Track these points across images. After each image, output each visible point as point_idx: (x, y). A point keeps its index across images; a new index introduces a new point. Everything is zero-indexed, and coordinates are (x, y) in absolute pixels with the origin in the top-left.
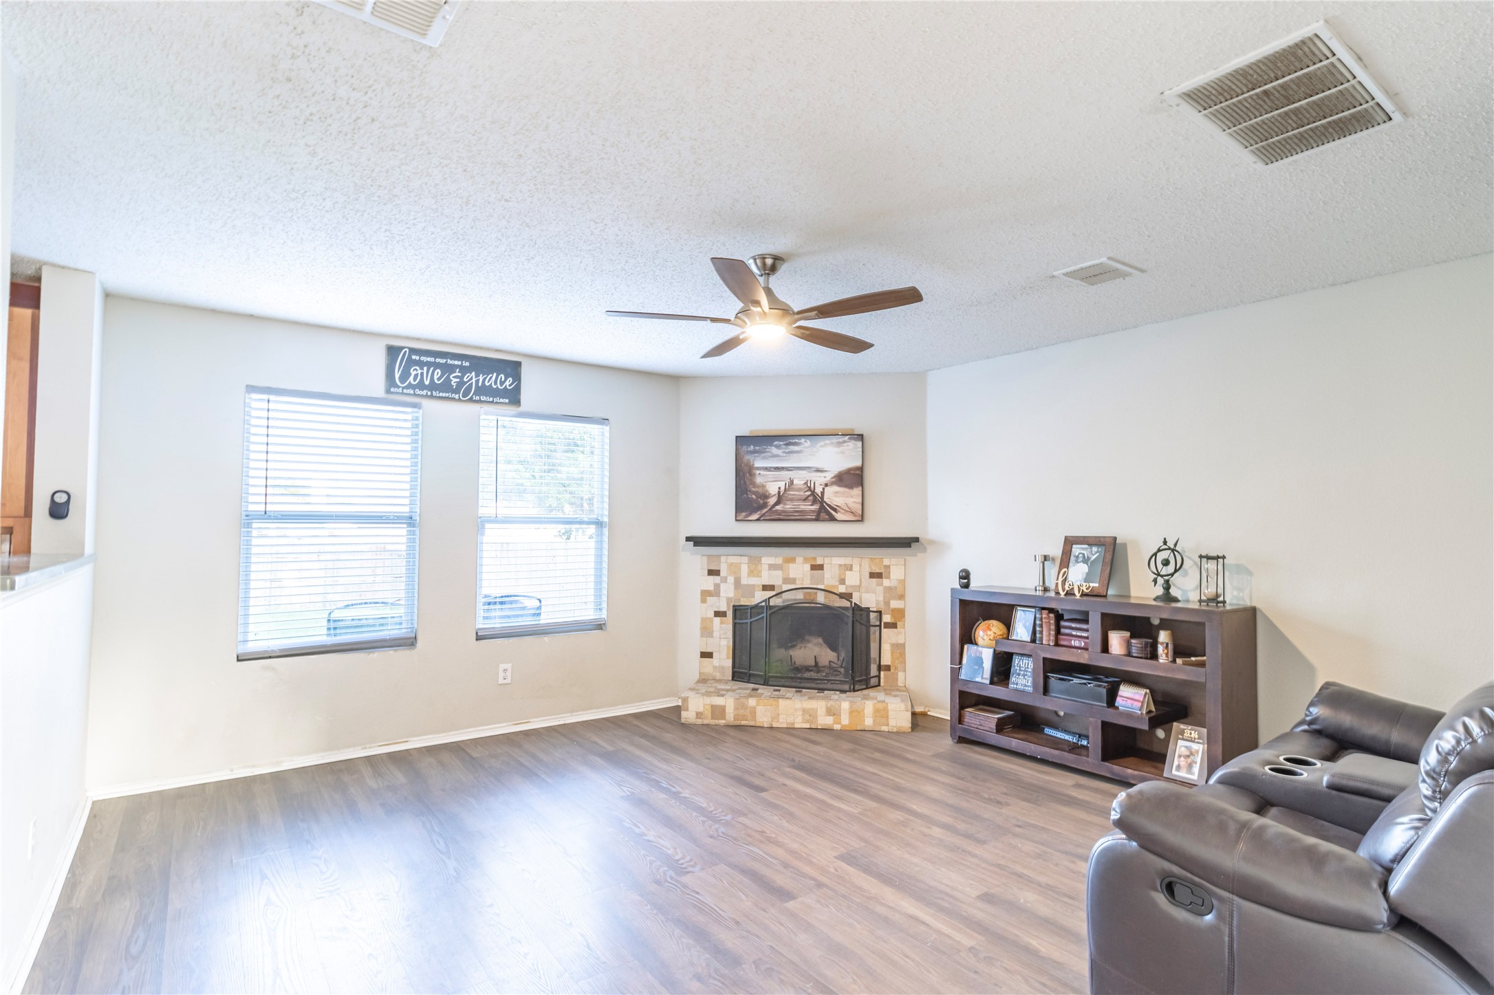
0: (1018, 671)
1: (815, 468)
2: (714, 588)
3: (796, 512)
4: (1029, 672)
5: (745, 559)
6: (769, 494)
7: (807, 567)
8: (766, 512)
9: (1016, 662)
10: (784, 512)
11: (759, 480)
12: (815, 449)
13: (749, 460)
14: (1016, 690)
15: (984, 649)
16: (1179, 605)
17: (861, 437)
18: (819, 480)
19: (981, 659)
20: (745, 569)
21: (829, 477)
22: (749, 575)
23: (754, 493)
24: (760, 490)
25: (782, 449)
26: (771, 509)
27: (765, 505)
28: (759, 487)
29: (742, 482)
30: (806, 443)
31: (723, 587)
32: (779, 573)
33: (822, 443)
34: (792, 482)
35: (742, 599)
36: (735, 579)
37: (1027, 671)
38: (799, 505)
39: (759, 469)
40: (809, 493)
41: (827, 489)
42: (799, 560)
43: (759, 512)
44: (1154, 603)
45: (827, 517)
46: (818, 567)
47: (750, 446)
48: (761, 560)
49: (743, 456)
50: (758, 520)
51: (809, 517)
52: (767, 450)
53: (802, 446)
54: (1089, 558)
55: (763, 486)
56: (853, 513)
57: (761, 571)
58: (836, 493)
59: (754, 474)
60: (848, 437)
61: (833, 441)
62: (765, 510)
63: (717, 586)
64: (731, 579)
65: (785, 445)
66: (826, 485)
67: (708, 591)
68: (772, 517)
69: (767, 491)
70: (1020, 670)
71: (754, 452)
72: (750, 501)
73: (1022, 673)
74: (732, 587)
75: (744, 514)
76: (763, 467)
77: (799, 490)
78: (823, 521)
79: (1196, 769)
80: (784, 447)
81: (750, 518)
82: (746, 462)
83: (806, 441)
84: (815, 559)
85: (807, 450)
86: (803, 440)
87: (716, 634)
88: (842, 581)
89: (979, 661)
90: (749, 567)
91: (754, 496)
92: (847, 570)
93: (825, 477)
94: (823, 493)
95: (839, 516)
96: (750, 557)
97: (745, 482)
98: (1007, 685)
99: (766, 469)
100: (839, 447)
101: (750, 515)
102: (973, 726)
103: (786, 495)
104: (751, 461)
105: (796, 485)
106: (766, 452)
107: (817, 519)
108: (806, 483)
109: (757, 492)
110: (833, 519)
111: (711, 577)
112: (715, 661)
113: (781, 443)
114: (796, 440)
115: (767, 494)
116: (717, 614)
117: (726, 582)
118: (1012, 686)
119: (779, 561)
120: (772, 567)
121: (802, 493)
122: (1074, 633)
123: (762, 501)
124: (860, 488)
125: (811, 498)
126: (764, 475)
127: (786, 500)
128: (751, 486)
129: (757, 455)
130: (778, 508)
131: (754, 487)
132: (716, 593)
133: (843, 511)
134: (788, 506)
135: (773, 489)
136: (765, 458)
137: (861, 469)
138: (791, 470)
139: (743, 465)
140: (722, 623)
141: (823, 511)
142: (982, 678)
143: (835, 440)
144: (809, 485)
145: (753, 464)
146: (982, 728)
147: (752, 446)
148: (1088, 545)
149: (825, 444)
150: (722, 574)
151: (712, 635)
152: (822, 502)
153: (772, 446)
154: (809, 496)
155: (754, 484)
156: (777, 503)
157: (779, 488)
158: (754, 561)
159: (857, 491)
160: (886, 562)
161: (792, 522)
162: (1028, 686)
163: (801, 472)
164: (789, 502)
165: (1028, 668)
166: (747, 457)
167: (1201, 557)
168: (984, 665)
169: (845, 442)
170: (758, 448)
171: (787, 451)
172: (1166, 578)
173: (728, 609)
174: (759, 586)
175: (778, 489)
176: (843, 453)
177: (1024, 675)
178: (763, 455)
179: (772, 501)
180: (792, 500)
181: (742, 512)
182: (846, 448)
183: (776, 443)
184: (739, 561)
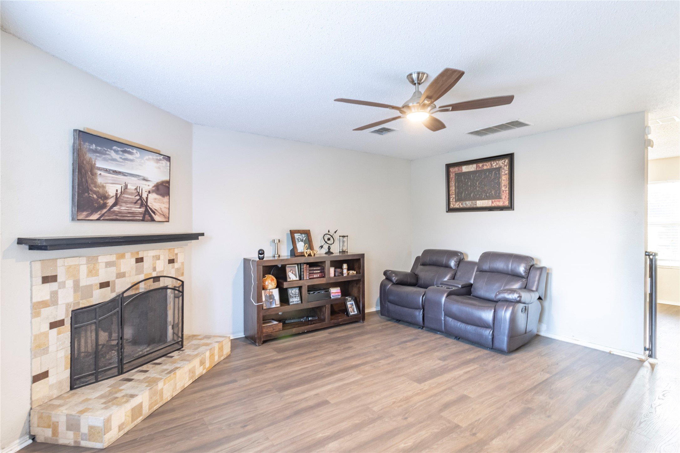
0: (292, 296)
1: (143, 176)
2: (51, 297)
3: (129, 213)
4: (297, 294)
5: (83, 260)
6: (109, 195)
7: (133, 260)
8: (106, 212)
9: (290, 292)
10: (120, 212)
11: (100, 180)
12: (142, 161)
13: (90, 159)
14: (294, 304)
15: (273, 290)
16: (333, 255)
17: (168, 158)
18: (146, 187)
19: (273, 295)
20: (84, 270)
21: (150, 186)
22: (88, 276)
23: (95, 193)
24: (101, 191)
25: (119, 154)
26: (109, 210)
27: (104, 205)
28: (99, 187)
29: (83, 180)
30: (137, 154)
31: (61, 293)
32: (113, 270)
33: (147, 157)
34: (126, 186)
35: (81, 301)
36: (74, 281)
37: (296, 295)
38: (131, 207)
39: (99, 169)
40: (138, 198)
41: (150, 195)
42: (128, 255)
43: (99, 212)
44: (325, 255)
45: (149, 218)
46: (140, 260)
47: (92, 144)
48: (98, 259)
49: (86, 154)
50: (98, 220)
51: (138, 218)
52: (107, 152)
53: (135, 156)
54: (303, 240)
55: (104, 187)
56: (164, 215)
57: (98, 270)
58: (155, 199)
59: (96, 174)
60: (163, 156)
61: (154, 157)
62: (105, 210)
63: (54, 295)
64: (70, 284)
65: (122, 151)
66: (149, 192)
67: (42, 301)
68: (111, 217)
69: (106, 191)
70: (293, 295)
71: (95, 151)
72: (90, 200)
73: (294, 296)
74: (71, 291)
75: (85, 213)
76: (104, 169)
77: (131, 194)
78: (147, 221)
79: (355, 310)
80: (121, 153)
81: (91, 218)
82: (88, 159)
83: (137, 153)
84: (138, 253)
85: (137, 160)
86: (135, 151)
87: (52, 348)
88: (154, 269)
89: (271, 297)
90: (88, 267)
91: (95, 196)
92: (157, 259)
93: (149, 185)
94: (147, 198)
95: (156, 218)
96: (88, 258)
97: (87, 181)
98: (289, 304)
99: (106, 170)
100: (157, 163)
101: (91, 214)
102: (269, 332)
103: (122, 198)
104: (93, 160)
105: (130, 189)
106: (106, 154)
107: (143, 220)
108: (136, 189)
109: (98, 192)
110: (153, 220)
111: (47, 285)
112: (52, 379)
113: (119, 149)
114: (130, 150)
115: (107, 195)
116: (53, 325)
117: (64, 287)
118: (291, 303)
119: (113, 258)
120: (109, 264)
121: (133, 197)
122: (315, 272)
123: (102, 202)
124: (168, 197)
125: (139, 202)
126: (104, 176)
127: (122, 202)
128: (92, 185)
129: (98, 155)
130: (116, 209)
131: (95, 187)
132: (54, 300)
133: (159, 214)
134: (122, 208)
135: (112, 190)
136: (105, 160)
137: (168, 182)
138: (125, 175)
139: (85, 162)
140: (59, 333)
141: (147, 213)
142: (276, 305)
143: (156, 156)
144: (138, 191)
145: (95, 164)
146: (274, 331)
147: (94, 145)
148: (301, 234)
149: (149, 159)
150: (59, 279)
151: (48, 351)
152: (147, 206)
153: (111, 149)
154: (138, 200)
155: (95, 183)
156: (115, 204)
157: (117, 191)
158: (93, 260)
159: (166, 199)
160: (176, 251)
161: (126, 222)
162: (299, 301)
163: (133, 178)
164: (124, 204)
165: (296, 293)
166: (89, 156)
167: (340, 236)
168: (275, 298)
169: (160, 160)
170: (99, 148)
171: (123, 157)
172: (329, 245)
173: (67, 316)
174: (96, 285)
175: (115, 192)
176: (159, 168)
177: (295, 297)
178: (104, 156)
179: (111, 202)
180: (126, 202)
181: (83, 211)
182: (161, 164)
183: (115, 147)
184: (77, 263)
